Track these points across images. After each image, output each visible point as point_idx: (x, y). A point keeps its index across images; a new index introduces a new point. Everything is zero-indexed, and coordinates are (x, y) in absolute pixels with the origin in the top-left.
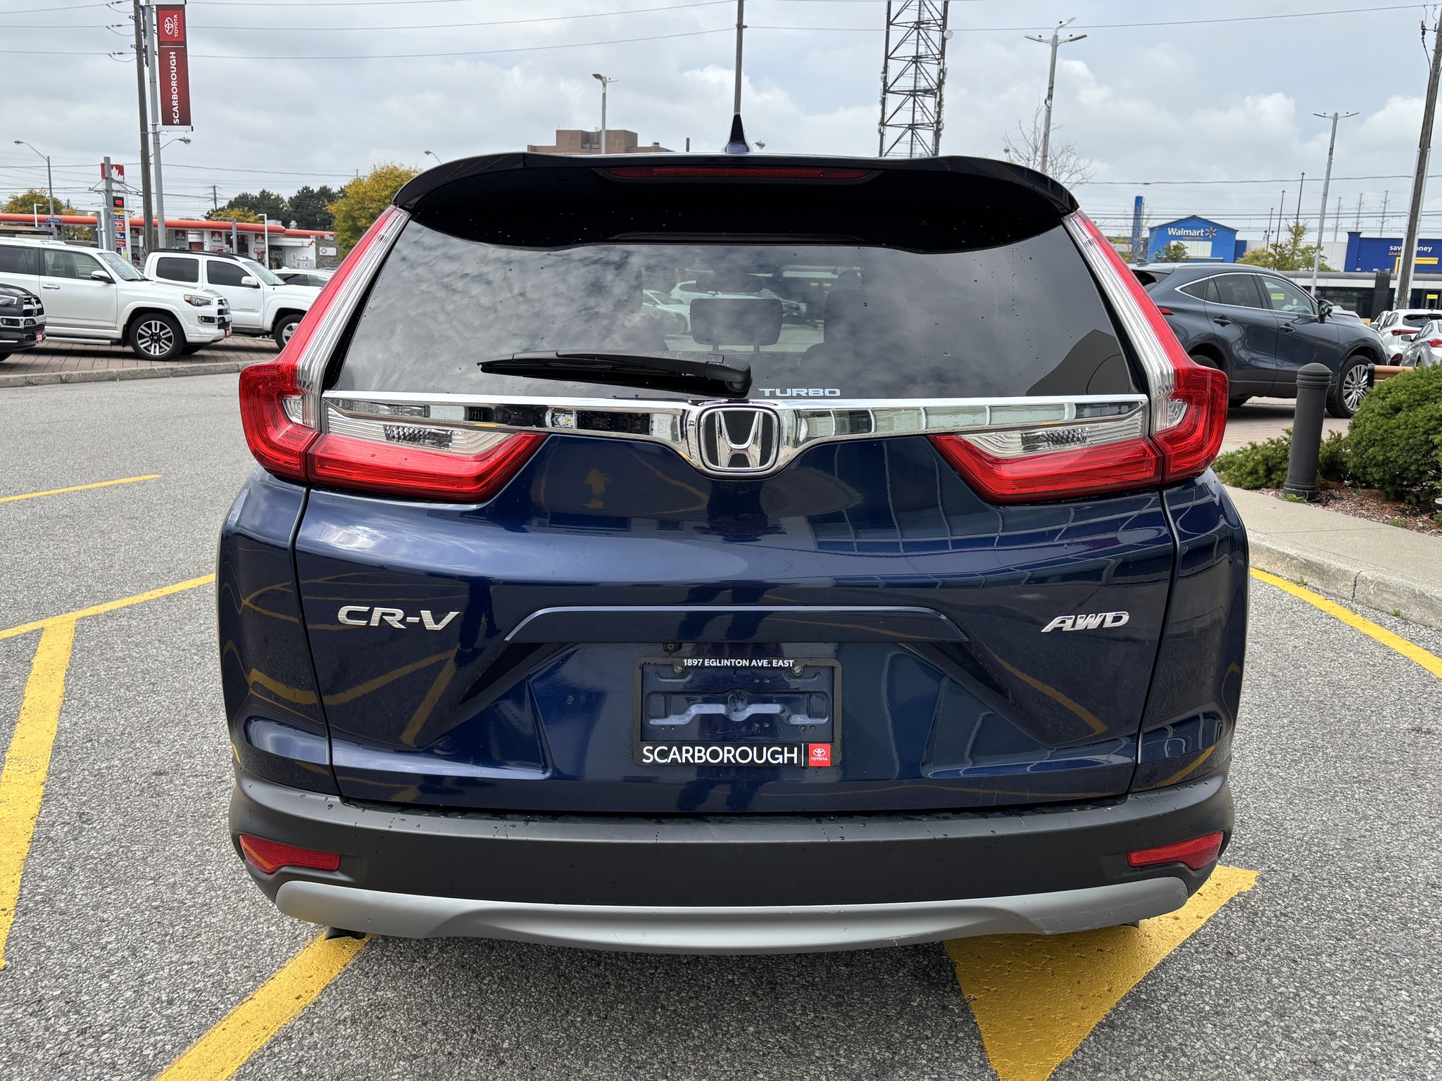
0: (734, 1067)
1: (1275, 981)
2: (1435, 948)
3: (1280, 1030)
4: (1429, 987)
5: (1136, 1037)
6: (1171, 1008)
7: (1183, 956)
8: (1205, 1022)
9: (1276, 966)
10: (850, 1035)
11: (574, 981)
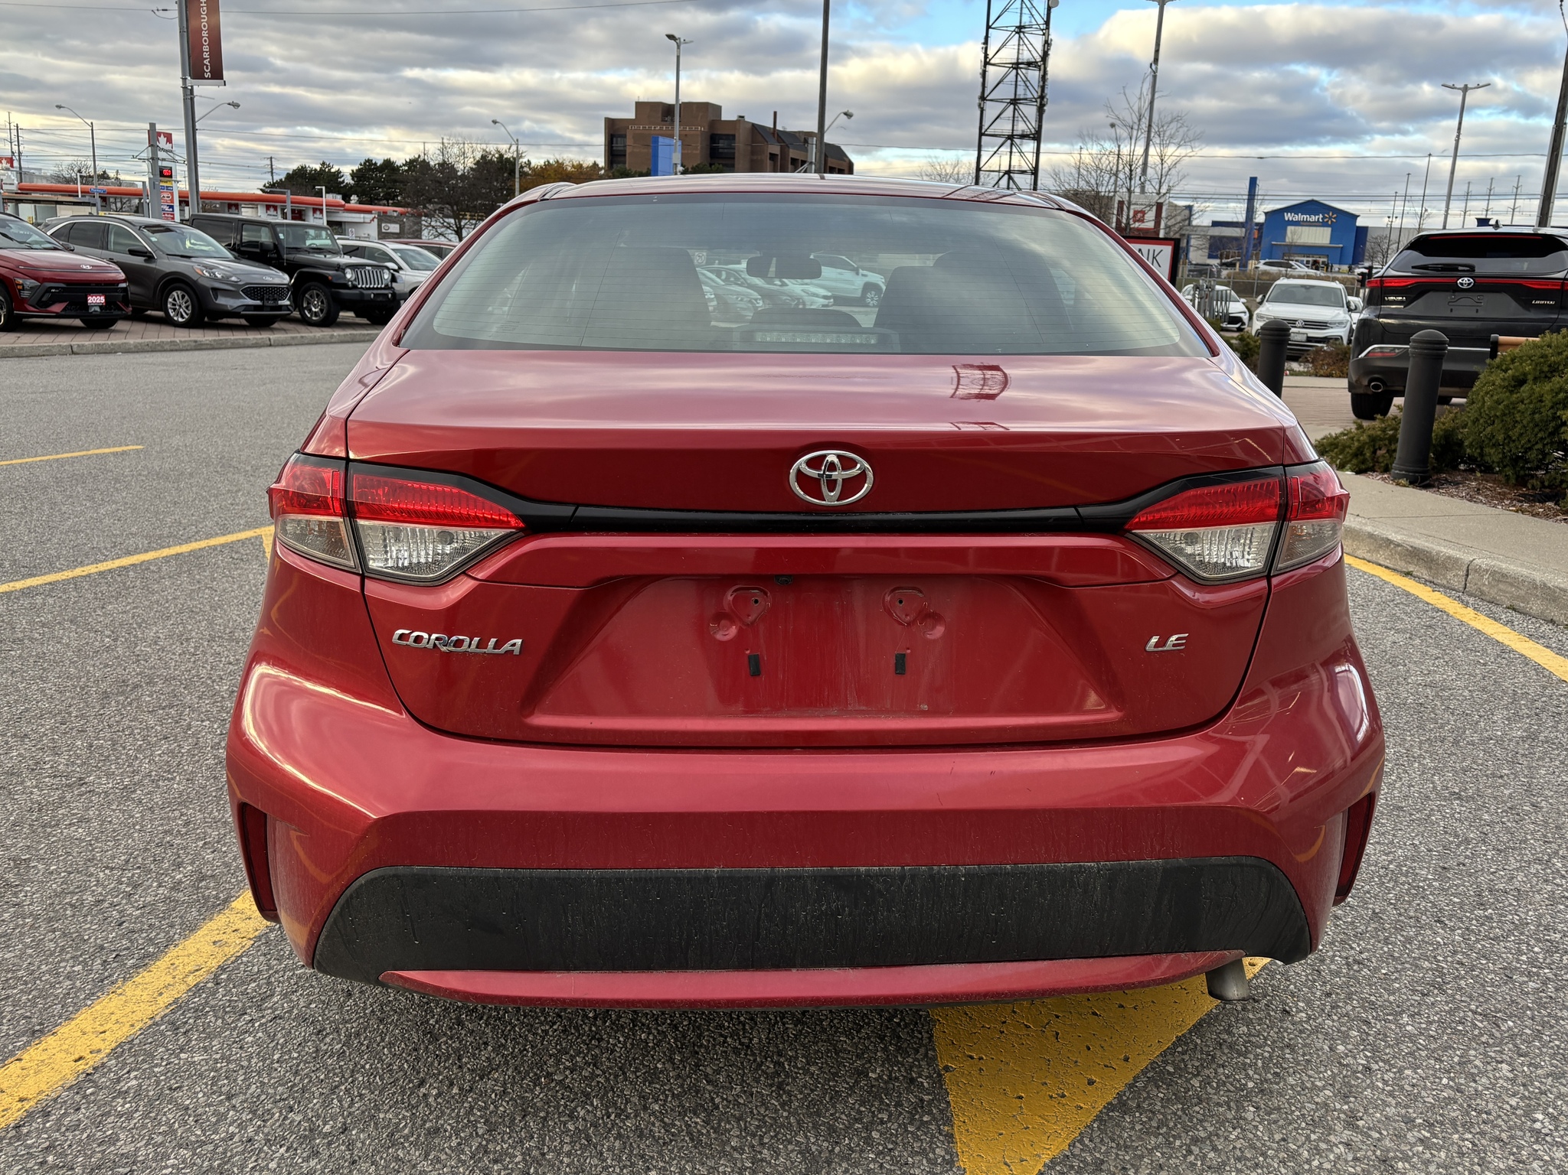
0: (620, 1160)
1: (1341, 1048)
2: (1547, 1008)
3: (1342, 1116)
4: (1538, 1060)
5: (1154, 1124)
6: (1206, 1082)
8: (1246, 1104)
9: (1343, 1029)
10: (782, 1116)
11: (445, 1039)
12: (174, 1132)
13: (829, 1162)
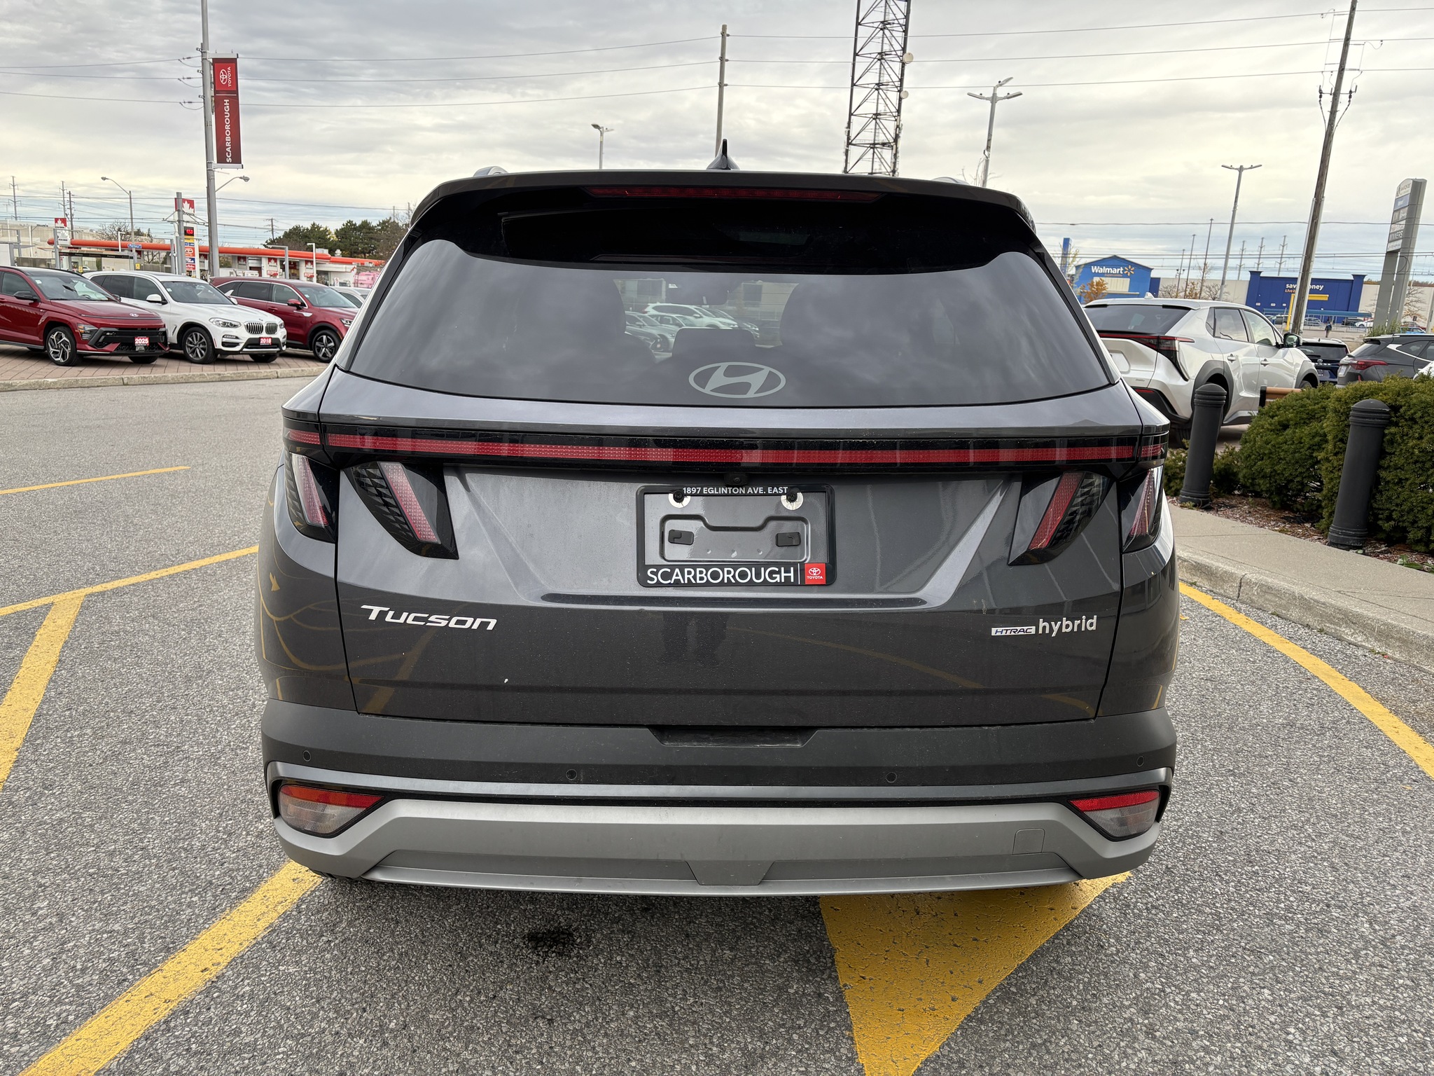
0: (608, 1053)
1: (1142, 975)
2: (1298, 946)
3: (1144, 1028)
4: (1291, 986)
5: (1003, 1032)
6: (1041, 1001)
7: (1056, 948)
8: (1071, 1018)
9: (1144, 960)
10: (725, 1022)
11: (470, 959)
12: (281, 1027)
13: (762, 1057)
